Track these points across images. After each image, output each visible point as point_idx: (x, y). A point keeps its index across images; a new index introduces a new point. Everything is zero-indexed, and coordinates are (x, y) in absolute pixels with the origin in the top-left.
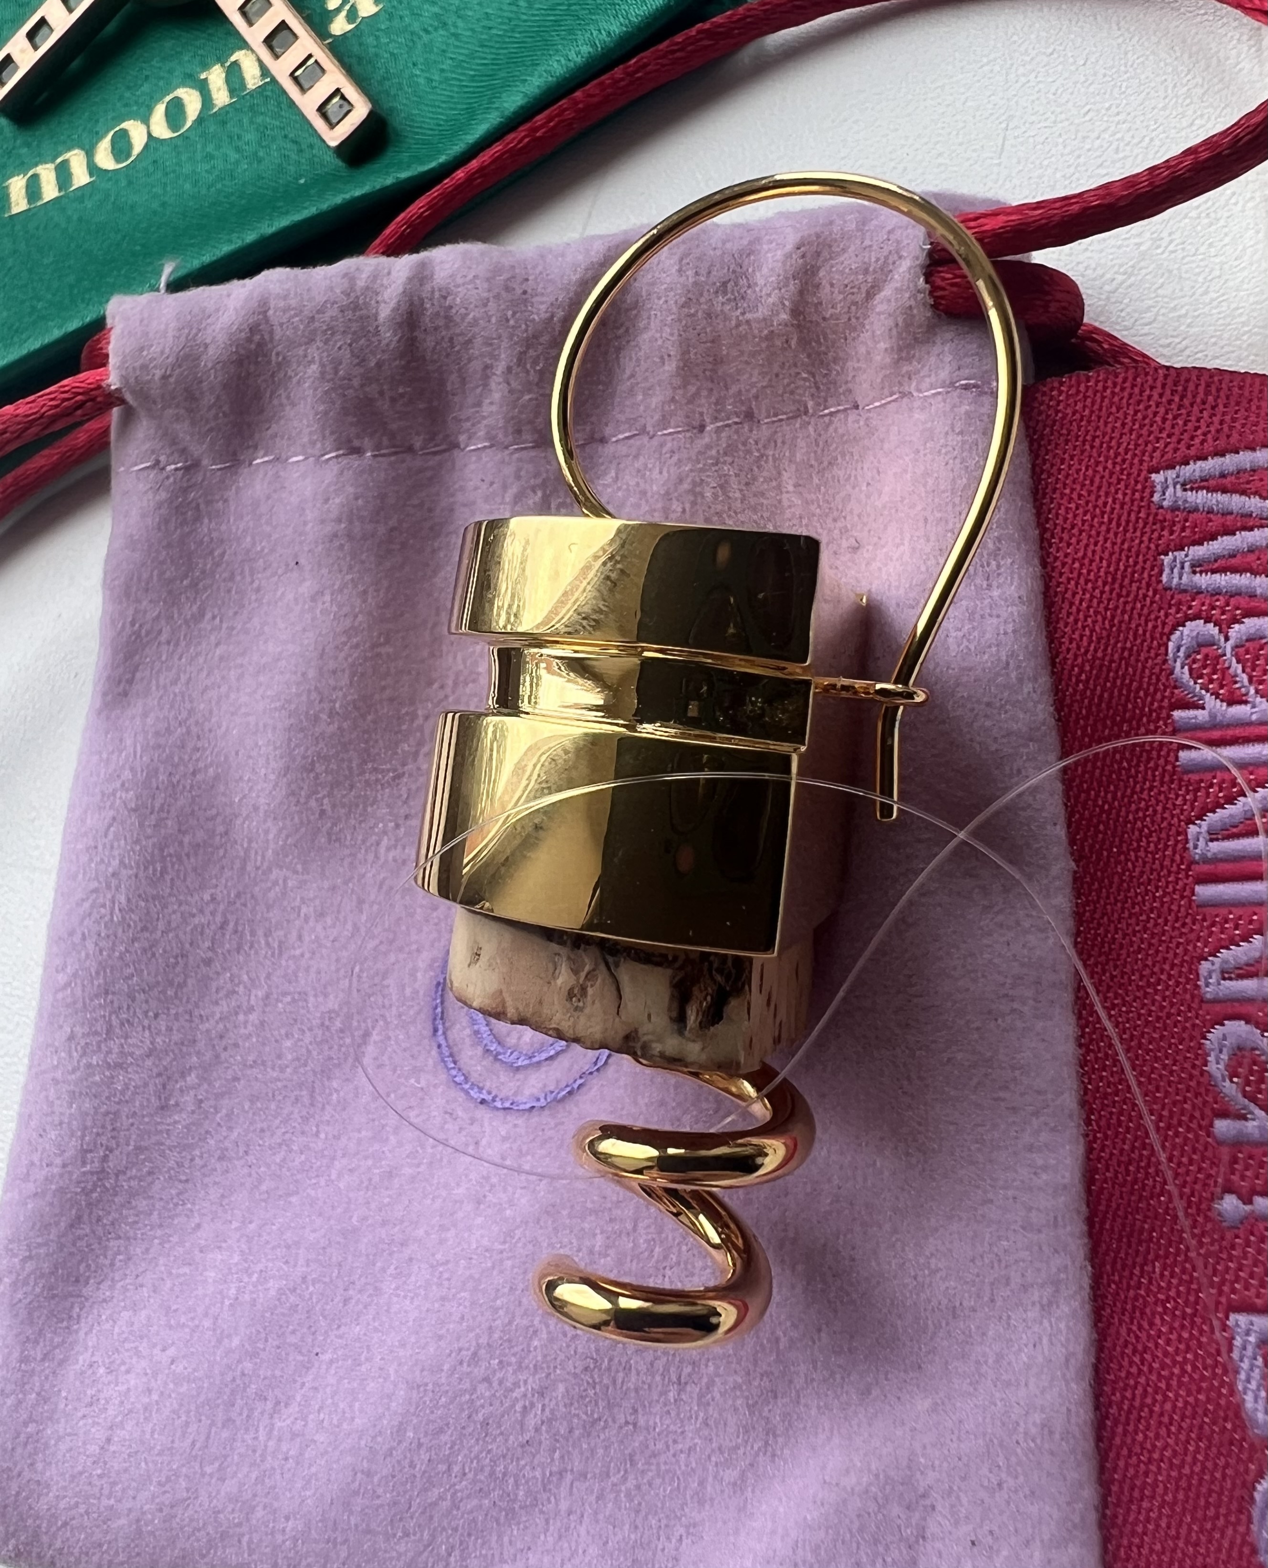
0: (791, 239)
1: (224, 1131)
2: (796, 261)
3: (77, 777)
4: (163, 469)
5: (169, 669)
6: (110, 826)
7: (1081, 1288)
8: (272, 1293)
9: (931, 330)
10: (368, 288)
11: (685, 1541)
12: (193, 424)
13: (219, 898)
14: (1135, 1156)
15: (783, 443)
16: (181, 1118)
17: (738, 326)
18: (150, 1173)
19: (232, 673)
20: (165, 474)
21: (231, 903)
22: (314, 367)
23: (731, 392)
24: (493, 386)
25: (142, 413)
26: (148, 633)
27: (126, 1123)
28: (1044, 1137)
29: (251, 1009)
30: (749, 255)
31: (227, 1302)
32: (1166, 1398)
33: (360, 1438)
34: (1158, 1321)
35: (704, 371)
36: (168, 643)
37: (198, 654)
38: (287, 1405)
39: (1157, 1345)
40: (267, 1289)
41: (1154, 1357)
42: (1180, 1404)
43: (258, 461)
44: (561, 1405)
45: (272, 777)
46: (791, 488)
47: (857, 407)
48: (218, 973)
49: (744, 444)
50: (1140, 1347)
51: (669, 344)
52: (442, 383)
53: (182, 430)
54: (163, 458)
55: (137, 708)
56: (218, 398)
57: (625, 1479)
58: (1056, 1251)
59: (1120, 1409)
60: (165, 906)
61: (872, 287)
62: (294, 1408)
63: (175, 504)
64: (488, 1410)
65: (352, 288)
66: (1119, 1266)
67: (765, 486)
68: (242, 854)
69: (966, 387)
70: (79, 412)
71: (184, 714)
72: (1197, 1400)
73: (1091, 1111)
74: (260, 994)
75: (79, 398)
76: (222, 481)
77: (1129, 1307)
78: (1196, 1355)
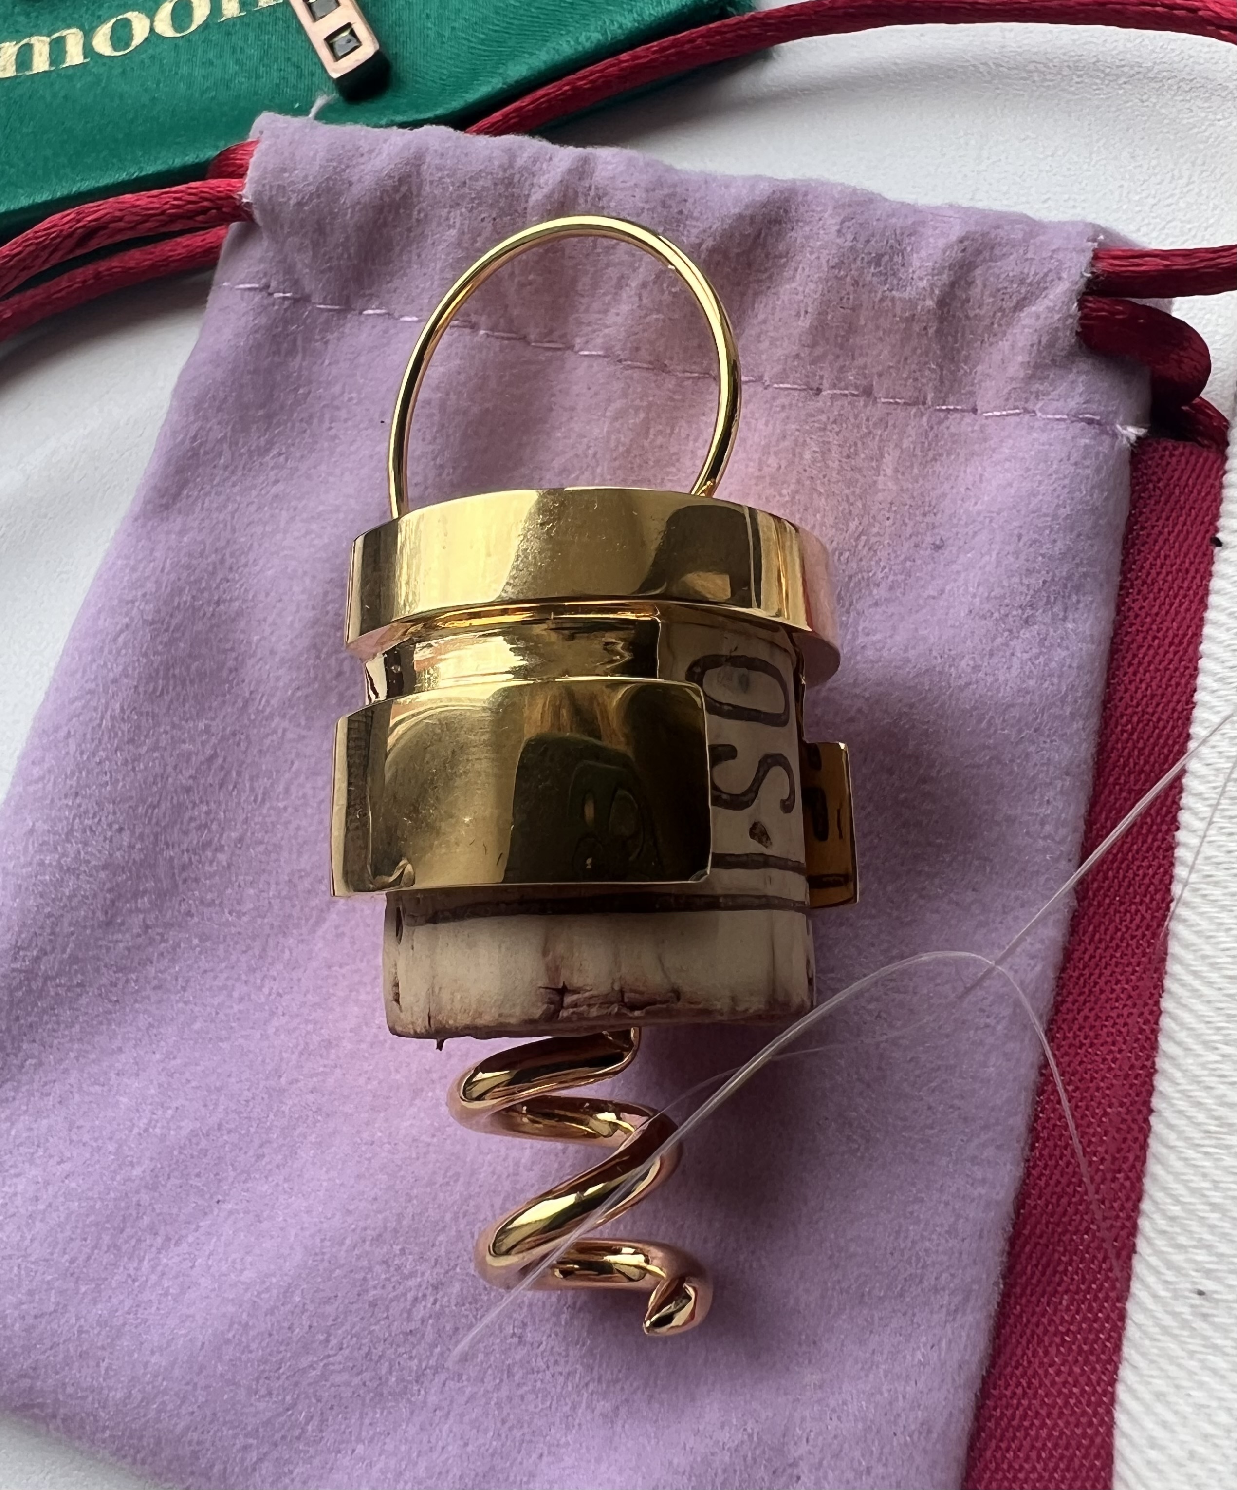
0: (956, 232)
1: (165, 963)
2: (955, 254)
3: (99, 576)
4: (271, 294)
5: (218, 494)
6: (122, 631)
7: (989, 1302)
8: (184, 1133)
9: (1071, 356)
10: (525, 168)
11: (545, 1459)
12: (315, 256)
13: (213, 730)
14: (1070, 1190)
15: (894, 426)
16: (124, 940)
17: (882, 300)
18: (79, 985)
19: (284, 513)
20: (271, 300)
21: (223, 739)
22: (453, 232)
23: (856, 363)
24: (624, 296)
25: (265, 235)
26: (206, 453)
27: (67, 929)
28: (989, 1152)
29: (220, 849)
30: (910, 235)
31: (136, 1131)
32: (1043, 1425)
33: (247, 1290)
34: (1053, 1350)
35: (836, 336)
36: (226, 468)
37: (254, 487)
38: (177, 1244)
39: (1046, 1372)
40: (180, 1128)
41: (1041, 1384)
42: (1056, 1434)
43: (370, 312)
44: (453, 1302)
45: (297, 625)
46: (889, 472)
47: (974, 411)
48: (194, 805)
49: (856, 417)
50: (1030, 1372)
51: (809, 301)
52: (574, 281)
53: (302, 261)
54: (273, 284)
55: (177, 523)
56: (347, 238)
57: (498, 1388)
58: (975, 1262)
59: (998, 1424)
60: (157, 724)
61: (1025, 299)
62: (184, 1247)
63: (275, 331)
64: (378, 1292)
65: (511, 166)
66: (1028, 1291)
67: (866, 464)
68: (247, 695)
69: (1090, 422)
70: (200, 218)
71: (222, 543)
72: (1073, 1432)
73: (1037, 1139)
74: (234, 835)
75: (206, 203)
76: (327, 322)
77: (1028, 1332)
78: (1083, 1391)
